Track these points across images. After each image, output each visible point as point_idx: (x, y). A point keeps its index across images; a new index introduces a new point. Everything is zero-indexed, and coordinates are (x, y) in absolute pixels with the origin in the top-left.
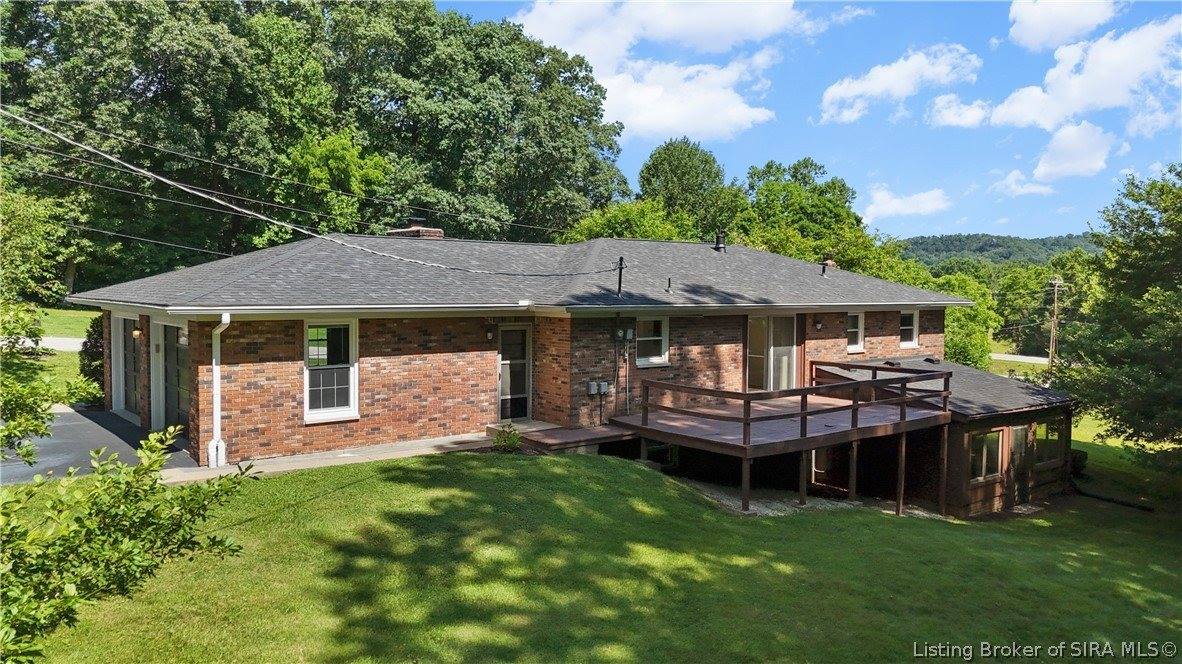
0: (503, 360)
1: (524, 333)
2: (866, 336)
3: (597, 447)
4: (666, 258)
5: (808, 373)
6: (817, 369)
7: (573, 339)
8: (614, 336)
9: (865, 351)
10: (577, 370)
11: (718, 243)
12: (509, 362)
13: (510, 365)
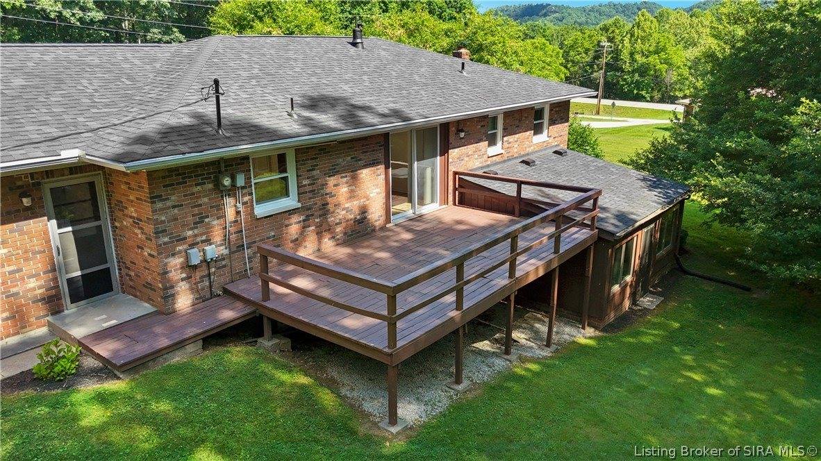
0: (60, 226)
1: (92, 185)
2: (503, 137)
3: (200, 343)
4: (296, 60)
5: (451, 183)
6: (459, 178)
7: (154, 198)
8: (218, 185)
9: (503, 151)
10: (166, 239)
11: (355, 37)
12: (70, 229)
13: (73, 232)
